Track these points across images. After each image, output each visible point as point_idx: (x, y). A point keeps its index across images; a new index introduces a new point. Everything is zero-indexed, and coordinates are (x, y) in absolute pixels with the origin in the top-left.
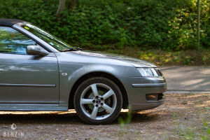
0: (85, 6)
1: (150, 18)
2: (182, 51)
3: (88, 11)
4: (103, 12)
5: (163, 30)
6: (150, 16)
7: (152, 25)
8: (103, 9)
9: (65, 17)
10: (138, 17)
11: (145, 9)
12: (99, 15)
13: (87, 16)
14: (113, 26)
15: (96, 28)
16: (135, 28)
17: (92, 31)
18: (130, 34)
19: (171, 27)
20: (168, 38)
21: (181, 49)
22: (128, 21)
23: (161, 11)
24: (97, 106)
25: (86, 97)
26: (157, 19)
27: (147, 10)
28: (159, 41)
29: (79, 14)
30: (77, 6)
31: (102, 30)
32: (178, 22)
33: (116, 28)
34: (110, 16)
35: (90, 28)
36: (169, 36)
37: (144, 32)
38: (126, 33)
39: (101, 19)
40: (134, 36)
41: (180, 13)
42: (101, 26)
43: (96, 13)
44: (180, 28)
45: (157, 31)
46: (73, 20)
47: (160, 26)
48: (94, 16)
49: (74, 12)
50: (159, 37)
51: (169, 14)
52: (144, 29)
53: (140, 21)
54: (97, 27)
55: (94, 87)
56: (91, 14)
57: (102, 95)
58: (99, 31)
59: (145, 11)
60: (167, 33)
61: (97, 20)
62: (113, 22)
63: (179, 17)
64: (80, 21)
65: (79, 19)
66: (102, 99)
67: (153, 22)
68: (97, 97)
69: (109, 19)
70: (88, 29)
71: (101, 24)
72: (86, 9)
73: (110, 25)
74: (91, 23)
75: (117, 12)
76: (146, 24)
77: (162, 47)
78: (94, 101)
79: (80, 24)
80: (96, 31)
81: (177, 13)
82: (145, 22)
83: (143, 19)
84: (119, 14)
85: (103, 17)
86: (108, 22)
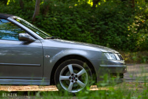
0: (56, 13)
1: (112, 24)
2: (139, 52)
3: (59, 17)
4: (72, 18)
5: (123, 34)
6: (112, 22)
7: (113, 29)
8: (72, 15)
9: (40, 21)
10: (101, 23)
11: (107, 16)
12: (68, 20)
13: (58, 21)
14: (80, 30)
15: (65, 31)
16: (98, 32)
17: (62, 33)
18: (94, 37)
19: (130, 31)
20: (128, 41)
21: (138, 50)
22: (93, 26)
23: (121, 18)
24: (72, 81)
25: (64, 74)
26: (118, 24)
27: (110, 17)
28: (120, 44)
29: (51, 18)
30: (50, 12)
31: (71, 33)
32: (136, 27)
33: (83, 32)
34: (78, 21)
35: (61, 31)
36: (128, 39)
37: (107, 35)
38: (92, 36)
39: (70, 23)
40: (98, 39)
41: (138, 20)
42: (70, 30)
43: (66, 18)
44: (137, 32)
45: (118, 35)
46: (46, 24)
47: (120, 30)
48: (64, 21)
49: (47, 17)
50: (120, 39)
51: (128, 21)
52: (107, 33)
53: (103, 26)
54: (67, 30)
55: (70, 67)
56: (62, 20)
57: (76, 73)
58: (68, 34)
59: (107, 18)
60: (127, 36)
61: (67, 25)
62: (80, 27)
63: (137, 23)
64: (53, 25)
65: (51, 23)
66: (76, 76)
67: (114, 27)
68: (73, 75)
69: (77, 24)
70: (59, 32)
71: (70, 28)
72: (57, 15)
73: (78, 28)
74: (62, 27)
75: (84, 18)
76: (108, 29)
77: (122, 48)
78: (70, 78)
79: (52, 27)
80: (66, 33)
81: (136, 19)
82: (107, 27)
83: (106, 24)
84: (86, 20)
85: (72, 22)
86: (76, 26)
